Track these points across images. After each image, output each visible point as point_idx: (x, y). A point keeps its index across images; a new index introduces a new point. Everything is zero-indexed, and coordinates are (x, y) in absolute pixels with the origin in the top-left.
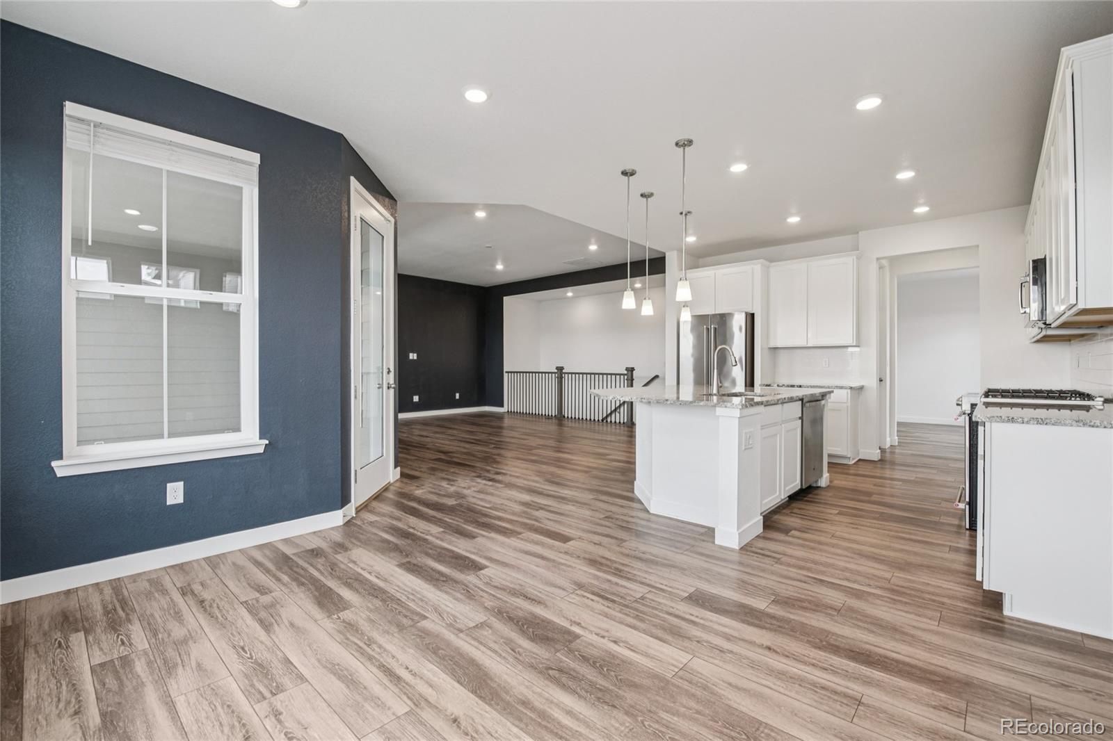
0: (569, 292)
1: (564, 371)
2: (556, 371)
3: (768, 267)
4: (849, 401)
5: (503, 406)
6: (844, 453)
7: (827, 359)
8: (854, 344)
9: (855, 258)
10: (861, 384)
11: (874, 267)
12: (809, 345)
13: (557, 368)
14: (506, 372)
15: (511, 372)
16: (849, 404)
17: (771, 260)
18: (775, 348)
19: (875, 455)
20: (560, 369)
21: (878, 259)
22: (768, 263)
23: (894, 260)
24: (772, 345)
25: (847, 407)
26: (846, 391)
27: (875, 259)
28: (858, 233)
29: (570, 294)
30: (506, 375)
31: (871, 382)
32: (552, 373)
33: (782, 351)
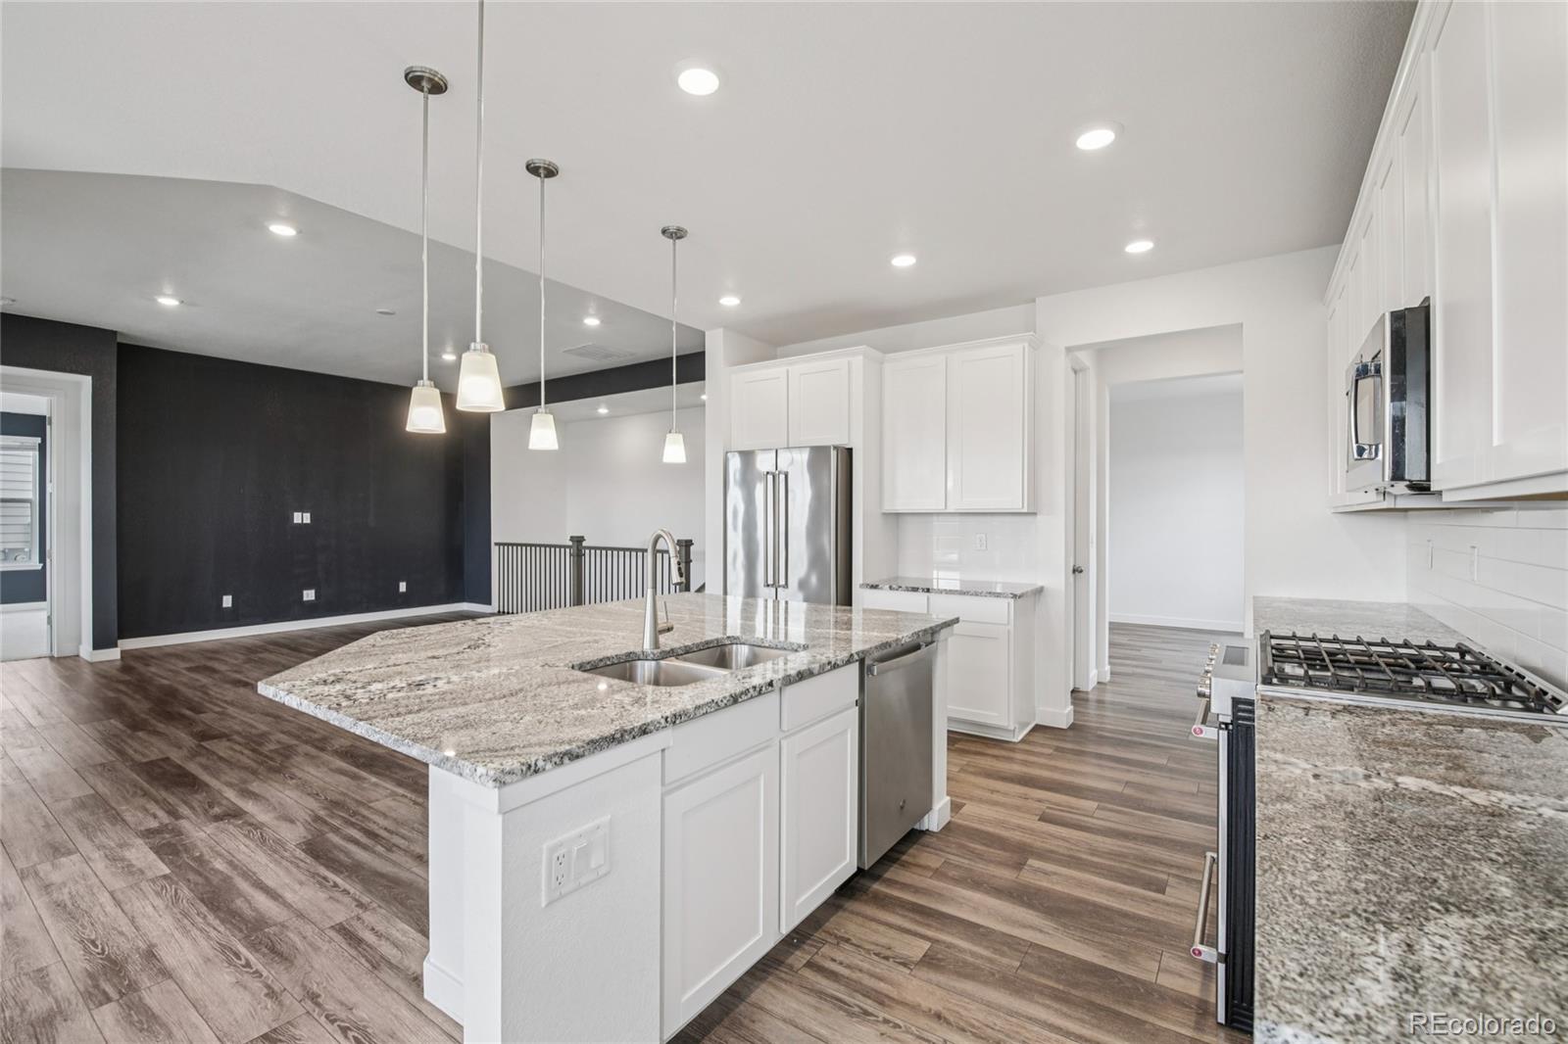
0: (602, 406)
1: (584, 544)
2: (570, 543)
3: (882, 363)
4: (1012, 622)
5: (490, 604)
6: (1003, 723)
7: (984, 536)
8: (1025, 510)
9: (1026, 345)
10: (1040, 584)
11: (1061, 366)
12: (951, 509)
13: (572, 539)
14: (496, 544)
15: (504, 544)
16: (1011, 627)
17: (887, 349)
18: (898, 515)
19: (1061, 715)
20: (578, 540)
21: (1069, 350)
22: (878, 354)
23: (1103, 352)
24: (888, 508)
25: (1009, 632)
26: (1006, 601)
27: (1064, 350)
28: (1034, 301)
29: (603, 411)
30: (495, 550)
31: (1055, 579)
32: (565, 547)
33: (909, 518)
